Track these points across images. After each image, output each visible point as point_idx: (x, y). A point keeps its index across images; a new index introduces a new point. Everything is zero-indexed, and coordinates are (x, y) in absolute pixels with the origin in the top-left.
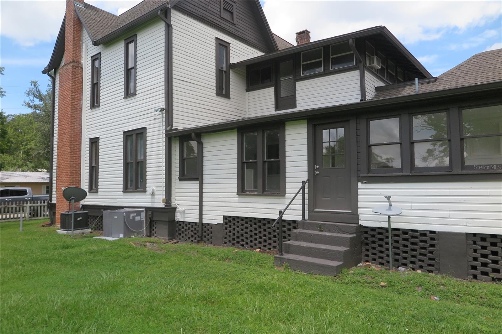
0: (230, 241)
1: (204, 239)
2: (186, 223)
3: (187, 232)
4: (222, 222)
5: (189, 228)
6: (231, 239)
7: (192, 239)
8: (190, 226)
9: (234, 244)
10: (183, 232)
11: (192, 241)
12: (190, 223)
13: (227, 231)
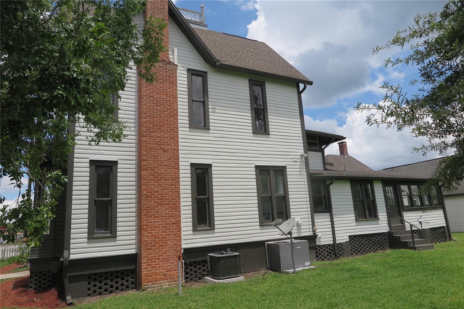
0: (354, 252)
1: (338, 255)
2: (321, 246)
3: (324, 253)
4: (348, 240)
5: (325, 250)
6: (355, 250)
7: (328, 257)
8: (325, 248)
9: (357, 253)
10: (320, 254)
11: (328, 259)
12: (324, 245)
13: (352, 246)
